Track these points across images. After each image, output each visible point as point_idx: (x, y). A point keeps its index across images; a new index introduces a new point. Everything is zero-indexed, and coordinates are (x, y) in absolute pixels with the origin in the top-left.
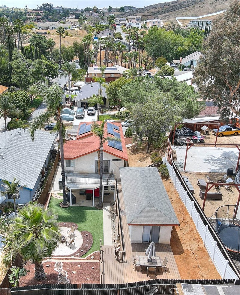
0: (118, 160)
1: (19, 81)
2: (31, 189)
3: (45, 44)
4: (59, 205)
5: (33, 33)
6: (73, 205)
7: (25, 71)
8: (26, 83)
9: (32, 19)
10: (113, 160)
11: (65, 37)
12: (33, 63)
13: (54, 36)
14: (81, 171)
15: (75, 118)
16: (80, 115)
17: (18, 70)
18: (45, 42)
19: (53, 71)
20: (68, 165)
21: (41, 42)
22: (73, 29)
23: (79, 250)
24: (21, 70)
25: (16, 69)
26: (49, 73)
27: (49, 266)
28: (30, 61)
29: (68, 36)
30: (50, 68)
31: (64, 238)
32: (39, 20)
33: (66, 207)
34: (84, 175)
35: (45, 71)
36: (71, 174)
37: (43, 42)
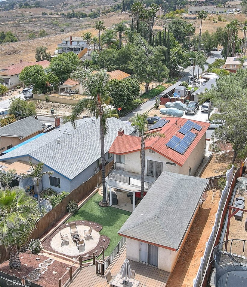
0: (172, 164)
1: (135, 68)
2: (70, 178)
3: (184, 30)
4: (98, 203)
5: (181, 18)
6: (113, 206)
7: (142, 58)
8: (142, 70)
9: (193, 3)
10: (167, 163)
11: (216, 23)
12: (154, 49)
13: (205, 21)
14: (132, 170)
15: (184, 114)
16: (191, 111)
17: (136, 57)
18: (184, 27)
19: (182, 60)
20: (118, 160)
21: (179, 28)
22: (229, 13)
23: (86, 254)
24: (139, 57)
25: (134, 56)
26: (178, 61)
27: (39, 260)
28: (151, 48)
29: (221, 21)
30: (179, 56)
31: (78, 237)
32: (202, 4)
33: (104, 206)
34: (132, 174)
35: (173, 59)
36: (120, 171)
37: (181, 27)
